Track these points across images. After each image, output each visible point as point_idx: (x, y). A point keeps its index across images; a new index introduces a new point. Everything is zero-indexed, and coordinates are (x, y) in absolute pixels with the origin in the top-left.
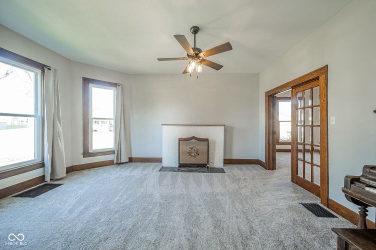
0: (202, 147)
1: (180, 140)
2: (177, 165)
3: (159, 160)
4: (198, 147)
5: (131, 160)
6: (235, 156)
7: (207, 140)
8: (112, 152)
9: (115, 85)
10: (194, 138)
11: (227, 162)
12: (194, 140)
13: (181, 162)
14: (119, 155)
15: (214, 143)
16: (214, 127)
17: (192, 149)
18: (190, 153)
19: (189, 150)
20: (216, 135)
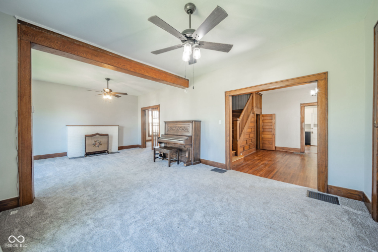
0: (104, 140)
1: (86, 136)
3: (65, 154)
4: (101, 140)
6: (124, 144)
7: (107, 135)
11: (120, 148)
12: (98, 136)
13: (87, 152)
15: (112, 137)
17: (96, 141)
18: (94, 145)
19: (93, 142)
20: (113, 132)
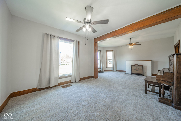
0: (141, 68)
1: (132, 65)
2: (131, 73)
3: (125, 72)
4: (138, 68)
5: (117, 71)
7: (142, 66)
8: (112, 68)
9: (112, 51)
10: (137, 65)
14: (114, 69)
15: (146, 67)
16: (146, 61)
17: (136, 68)
18: (135, 70)
19: (135, 68)
